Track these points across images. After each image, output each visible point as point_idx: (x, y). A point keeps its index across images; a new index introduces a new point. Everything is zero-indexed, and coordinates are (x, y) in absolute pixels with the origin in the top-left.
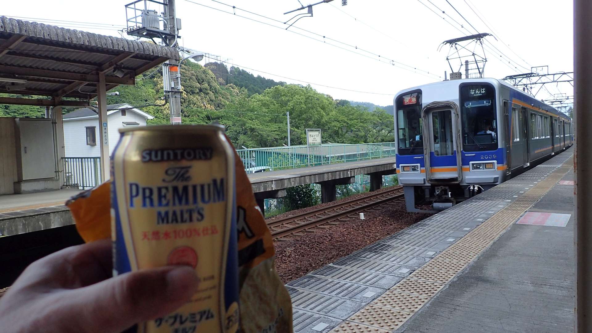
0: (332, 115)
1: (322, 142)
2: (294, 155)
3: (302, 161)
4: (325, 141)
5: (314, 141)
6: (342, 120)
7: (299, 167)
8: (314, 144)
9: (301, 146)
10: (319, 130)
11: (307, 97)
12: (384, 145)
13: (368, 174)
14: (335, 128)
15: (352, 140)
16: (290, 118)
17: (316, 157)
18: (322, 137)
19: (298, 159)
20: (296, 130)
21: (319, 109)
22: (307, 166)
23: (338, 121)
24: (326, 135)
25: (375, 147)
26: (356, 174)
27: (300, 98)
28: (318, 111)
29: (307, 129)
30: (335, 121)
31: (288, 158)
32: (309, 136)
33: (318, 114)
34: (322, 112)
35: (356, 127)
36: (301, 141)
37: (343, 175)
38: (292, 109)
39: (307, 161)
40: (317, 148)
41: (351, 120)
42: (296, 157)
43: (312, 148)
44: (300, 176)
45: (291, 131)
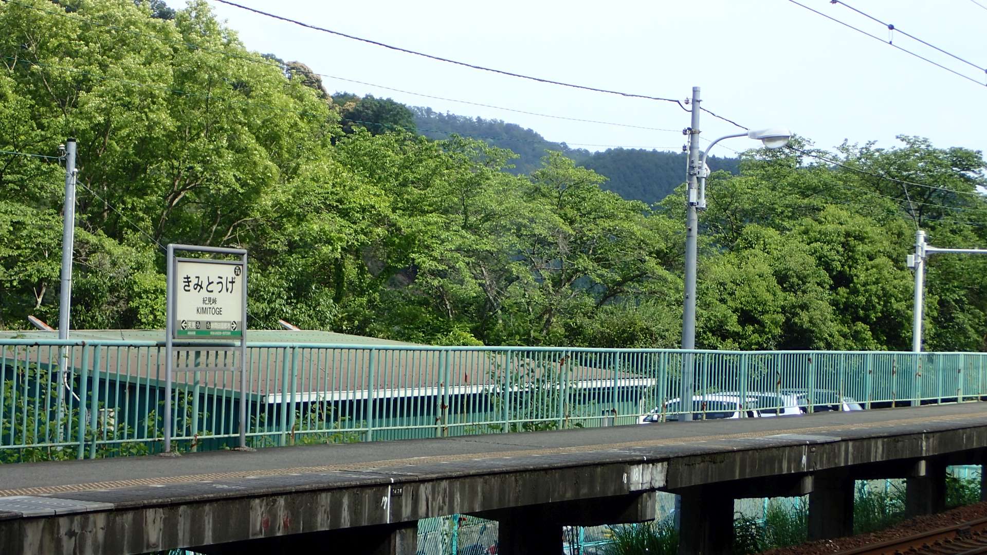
0: (315, 179)
1: (249, 319)
2: (90, 381)
3: (131, 423)
4: (267, 318)
5: (204, 311)
6: (363, 210)
7: (109, 453)
8: (203, 329)
9: (131, 336)
10: (238, 256)
11: (186, 68)
12: (583, 360)
13: (487, 515)
14: (326, 249)
15: (412, 319)
16: (82, 179)
17: (209, 400)
18: (254, 294)
19: (112, 405)
20: (109, 243)
21: (248, 139)
22: (156, 449)
23: (344, 214)
24: (274, 281)
25: (533, 365)
26: (422, 509)
27: (145, 71)
28: (238, 151)
29: (171, 246)
30: (330, 208)
31: (53, 400)
32: (181, 284)
33: (237, 164)
34: (261, 155)
35: (436, 254)
36: (135, 311)
37: (355, 511)
38: (96, 127)
39: (161, 424)
40: (221, 353)
41: (413, 209)
42: (101, 398)
43: (192, 354)
44: (110, 505)
45: (82, 251)
